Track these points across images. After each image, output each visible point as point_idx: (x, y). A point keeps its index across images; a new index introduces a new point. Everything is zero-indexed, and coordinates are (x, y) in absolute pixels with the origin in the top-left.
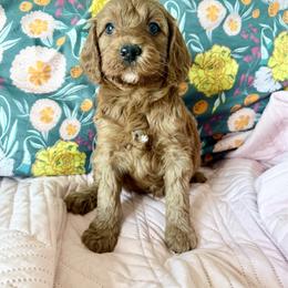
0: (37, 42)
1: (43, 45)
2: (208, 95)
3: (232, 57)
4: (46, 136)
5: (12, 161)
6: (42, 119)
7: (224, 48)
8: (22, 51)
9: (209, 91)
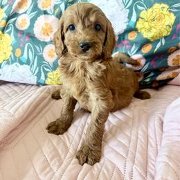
0: (45, 13)
1: (48, 14)
2: (152, 40)
3: (170, 11)
4: (51, 65)
5: (36, 77)
6: (49, 55)
7: (163, 5)
8: (38, 18)
9: (152, 38)
